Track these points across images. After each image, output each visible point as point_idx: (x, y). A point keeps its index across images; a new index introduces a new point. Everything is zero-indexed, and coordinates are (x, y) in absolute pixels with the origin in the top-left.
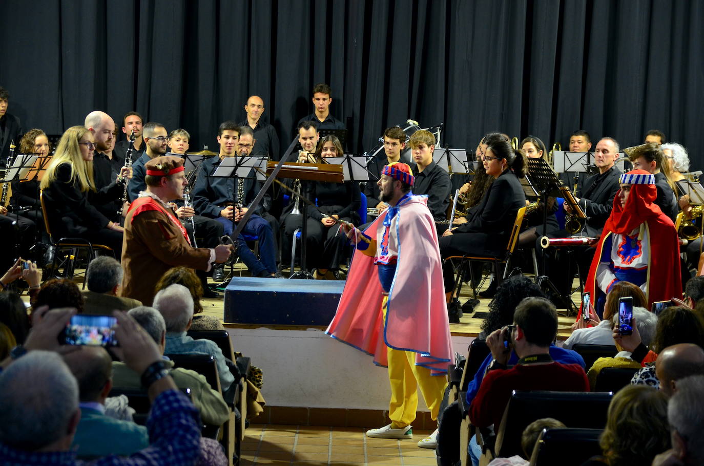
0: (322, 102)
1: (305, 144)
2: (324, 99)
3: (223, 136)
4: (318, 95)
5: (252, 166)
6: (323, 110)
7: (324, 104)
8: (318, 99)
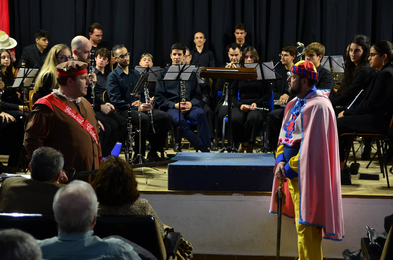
0: (240, 35)
1: (232, 59)
2: (241, 33)
4: (238, 31)
5: (192, 72)
6: (241, 40)
7: (242, 36)
8: (238, 33)
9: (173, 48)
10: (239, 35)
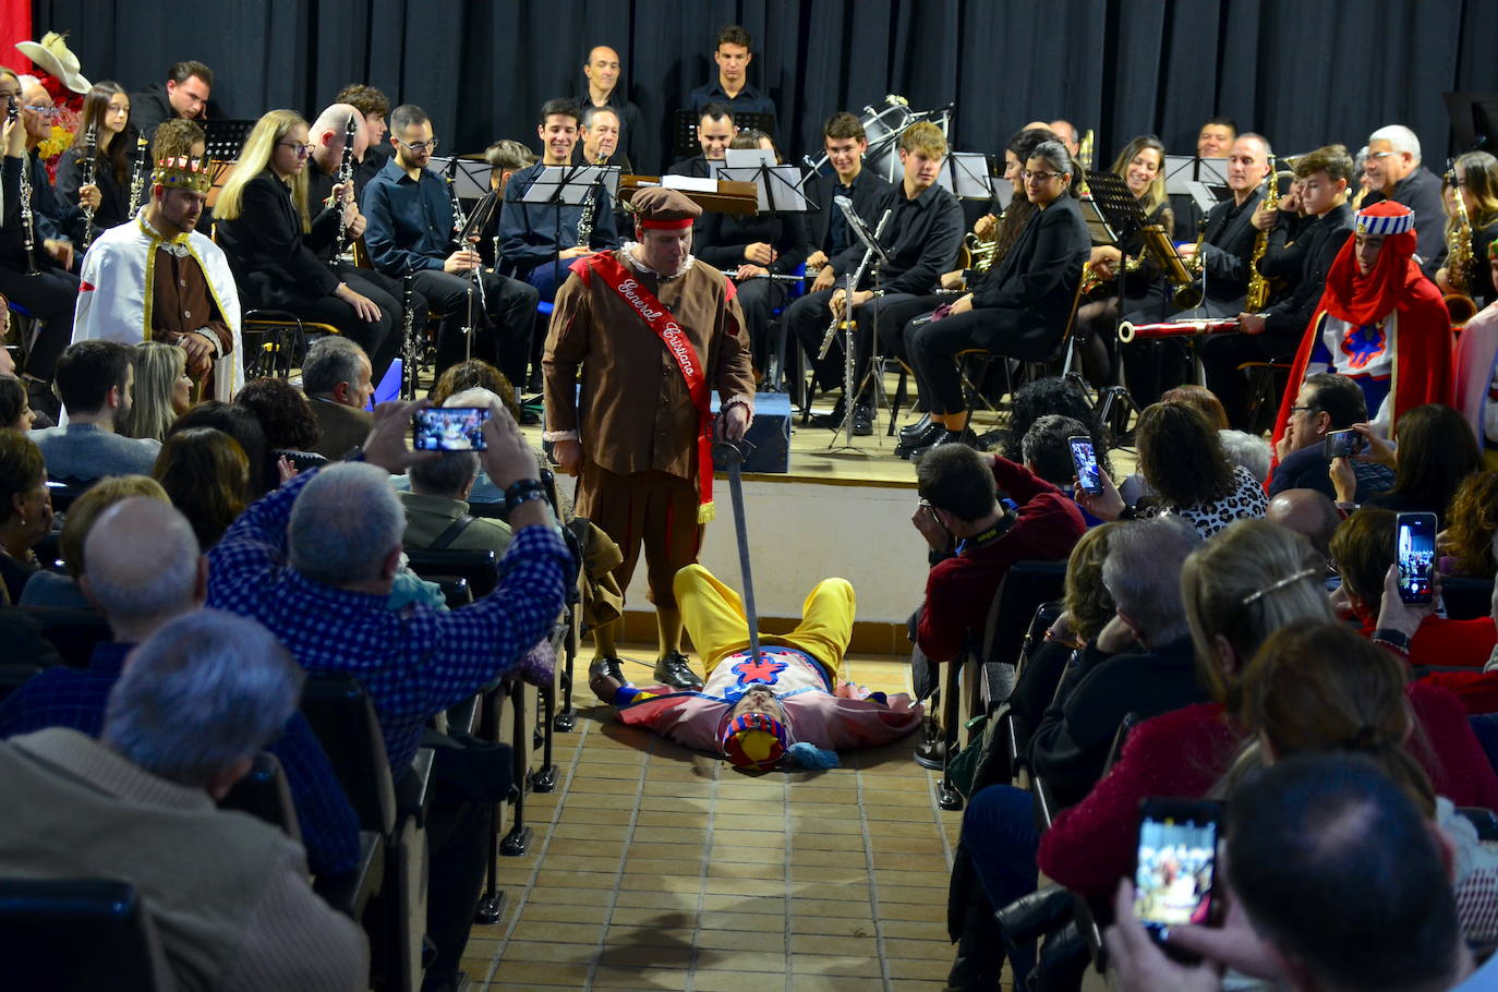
0: (732, 61)
2: (738, 57)
3: (547, 126)
4: (727, 48)
5: (592, 182)
6: (735, 76)
7: (737, 64)
8: (728, 56)
9: (549, 110)
10: (729, 60)
